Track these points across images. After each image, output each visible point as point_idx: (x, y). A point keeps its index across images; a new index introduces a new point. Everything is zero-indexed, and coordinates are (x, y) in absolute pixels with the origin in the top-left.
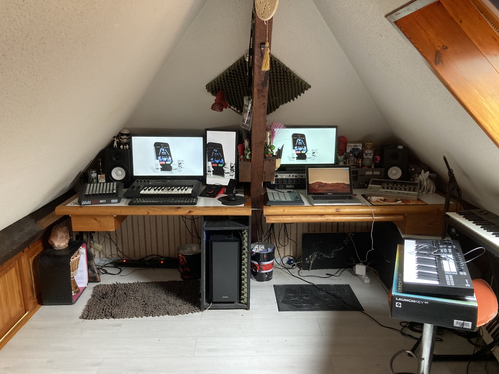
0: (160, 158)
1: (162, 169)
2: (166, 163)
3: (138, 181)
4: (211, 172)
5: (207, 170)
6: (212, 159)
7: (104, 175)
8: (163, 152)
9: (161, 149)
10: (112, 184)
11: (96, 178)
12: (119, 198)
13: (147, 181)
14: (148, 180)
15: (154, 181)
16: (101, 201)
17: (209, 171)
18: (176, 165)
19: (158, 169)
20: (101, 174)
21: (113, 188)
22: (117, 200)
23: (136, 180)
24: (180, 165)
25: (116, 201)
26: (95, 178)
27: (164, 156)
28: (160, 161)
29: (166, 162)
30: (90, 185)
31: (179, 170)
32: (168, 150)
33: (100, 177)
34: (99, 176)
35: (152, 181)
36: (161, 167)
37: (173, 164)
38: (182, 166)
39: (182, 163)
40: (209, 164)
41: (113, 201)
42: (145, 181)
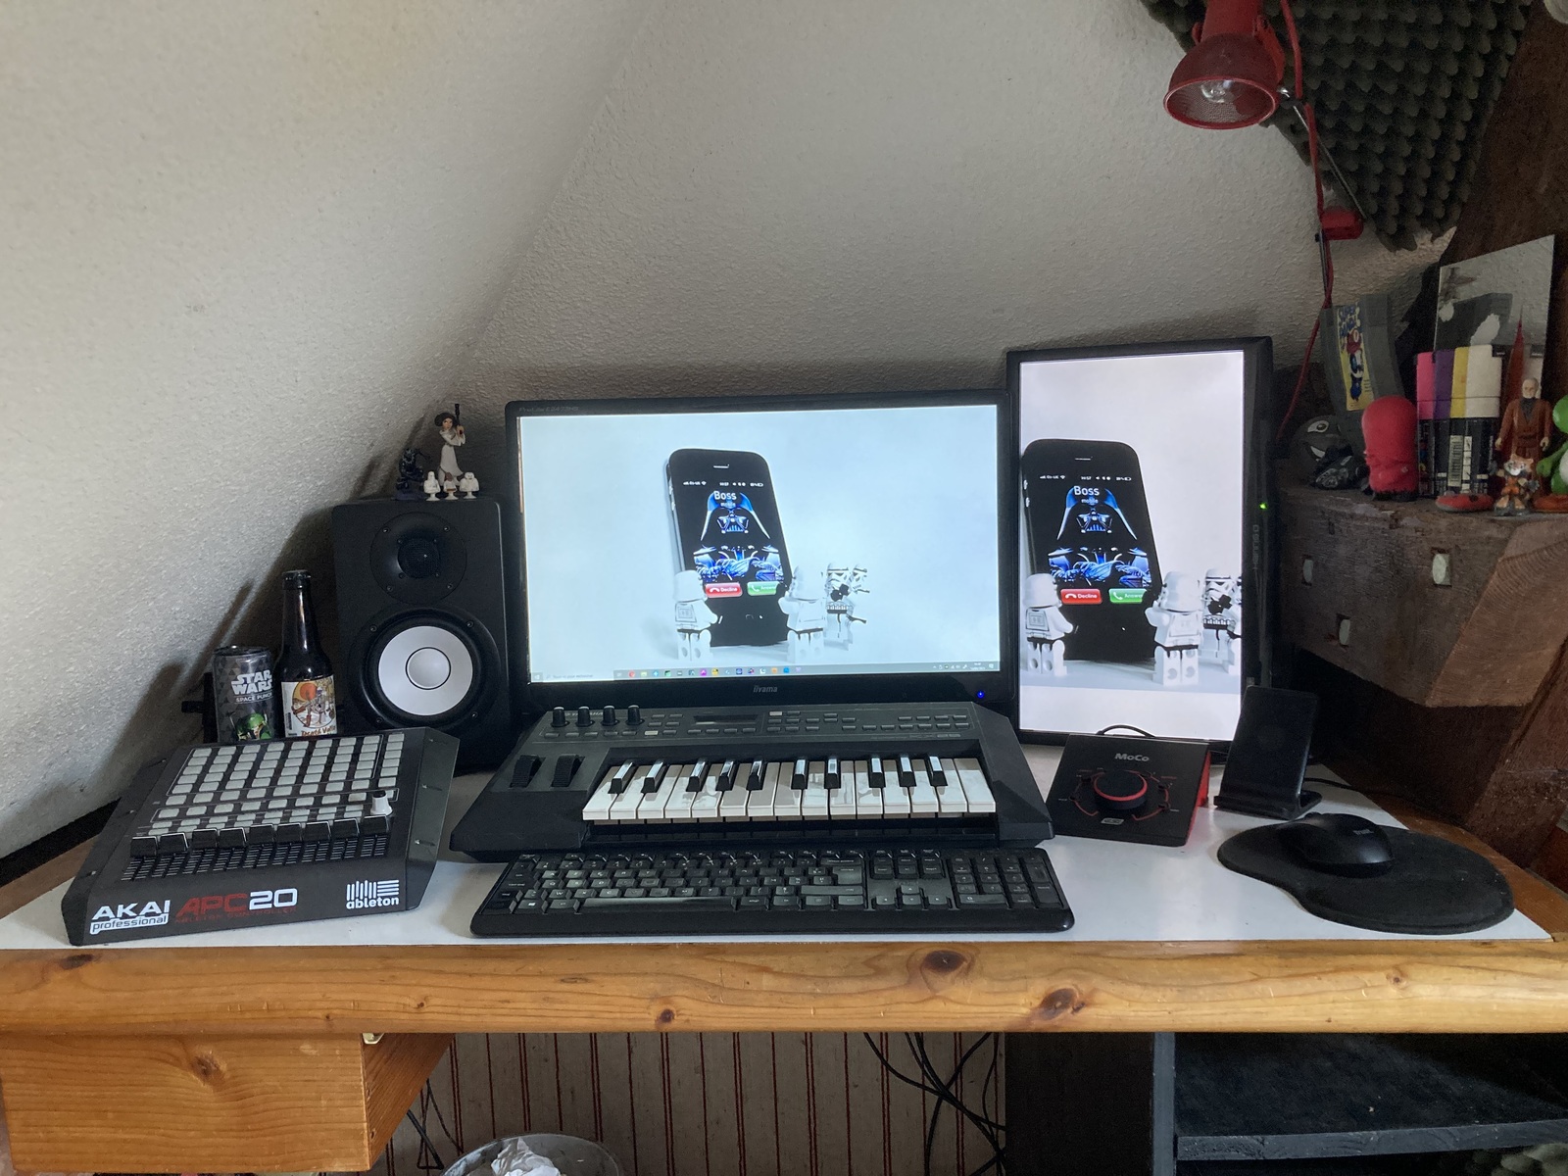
0: (707, 557)
1: (722, 636)
2: (744, 588)
3: (559, 722)
4: (1051, 642)
5: (1024, 634)
6: (1060, 555)
7: (324, 686)
8: (724, 519)
9: (717, 494)
10: (372, 742)
11: (270, 707)
12: (409, 863)
13: (622, 715)
14: (631, 713)
15: (676, 713)
16: (261, 900)
17: (1037, 642)
18: (812, 601)
19: (690, 632)
20: (301, 676)
21: (375, 778)
22: (390, 887)
23: (548, 717)
24: (838, 605)
25: (388, 889)
26: (261, 707)
27: (738, 542)
28: (706, 579)
29: (750, 585)
30: (214, 754)
31: (832, 636)
32: (765, 502)
33: (295, 700)
34: (290, 688)
35: (659, 714)
36: (714, 618)
37: (792, 599)
38: (852, 606)
39: (853, 585)
40: (1040, 590)
41: (358, 893)
42: (608, 721)
